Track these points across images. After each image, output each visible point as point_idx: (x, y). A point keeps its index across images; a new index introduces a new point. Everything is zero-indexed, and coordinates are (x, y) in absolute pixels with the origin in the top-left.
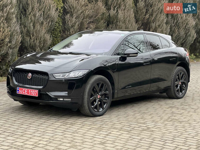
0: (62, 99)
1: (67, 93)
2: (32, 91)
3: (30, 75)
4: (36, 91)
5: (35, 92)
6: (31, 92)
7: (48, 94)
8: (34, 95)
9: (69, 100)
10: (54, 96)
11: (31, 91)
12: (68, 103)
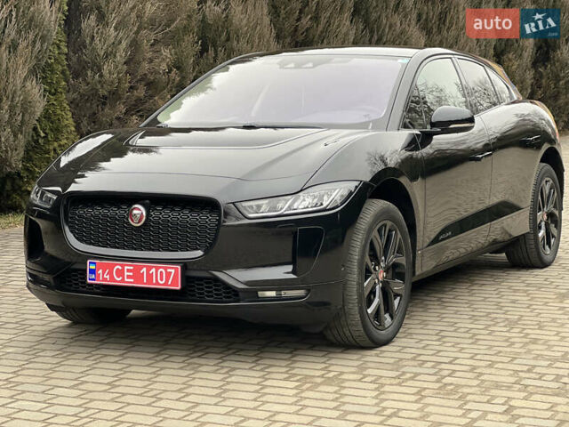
0: (272, 294)
1: (290, 268)
2: (153, 270)
3: (139, 211)
4: (173, 271)
5: (168, 275)
6: (150, 276)
7: (217, 280)
8: (166, 284)
9: (301, 293)
10: (246, 283)
11: (149, 269)
12: (300, 305)
